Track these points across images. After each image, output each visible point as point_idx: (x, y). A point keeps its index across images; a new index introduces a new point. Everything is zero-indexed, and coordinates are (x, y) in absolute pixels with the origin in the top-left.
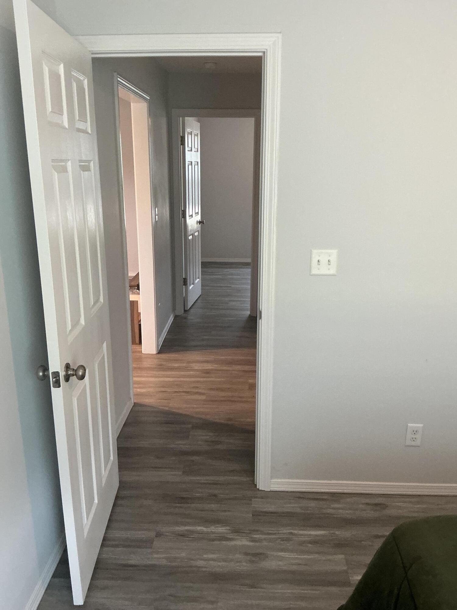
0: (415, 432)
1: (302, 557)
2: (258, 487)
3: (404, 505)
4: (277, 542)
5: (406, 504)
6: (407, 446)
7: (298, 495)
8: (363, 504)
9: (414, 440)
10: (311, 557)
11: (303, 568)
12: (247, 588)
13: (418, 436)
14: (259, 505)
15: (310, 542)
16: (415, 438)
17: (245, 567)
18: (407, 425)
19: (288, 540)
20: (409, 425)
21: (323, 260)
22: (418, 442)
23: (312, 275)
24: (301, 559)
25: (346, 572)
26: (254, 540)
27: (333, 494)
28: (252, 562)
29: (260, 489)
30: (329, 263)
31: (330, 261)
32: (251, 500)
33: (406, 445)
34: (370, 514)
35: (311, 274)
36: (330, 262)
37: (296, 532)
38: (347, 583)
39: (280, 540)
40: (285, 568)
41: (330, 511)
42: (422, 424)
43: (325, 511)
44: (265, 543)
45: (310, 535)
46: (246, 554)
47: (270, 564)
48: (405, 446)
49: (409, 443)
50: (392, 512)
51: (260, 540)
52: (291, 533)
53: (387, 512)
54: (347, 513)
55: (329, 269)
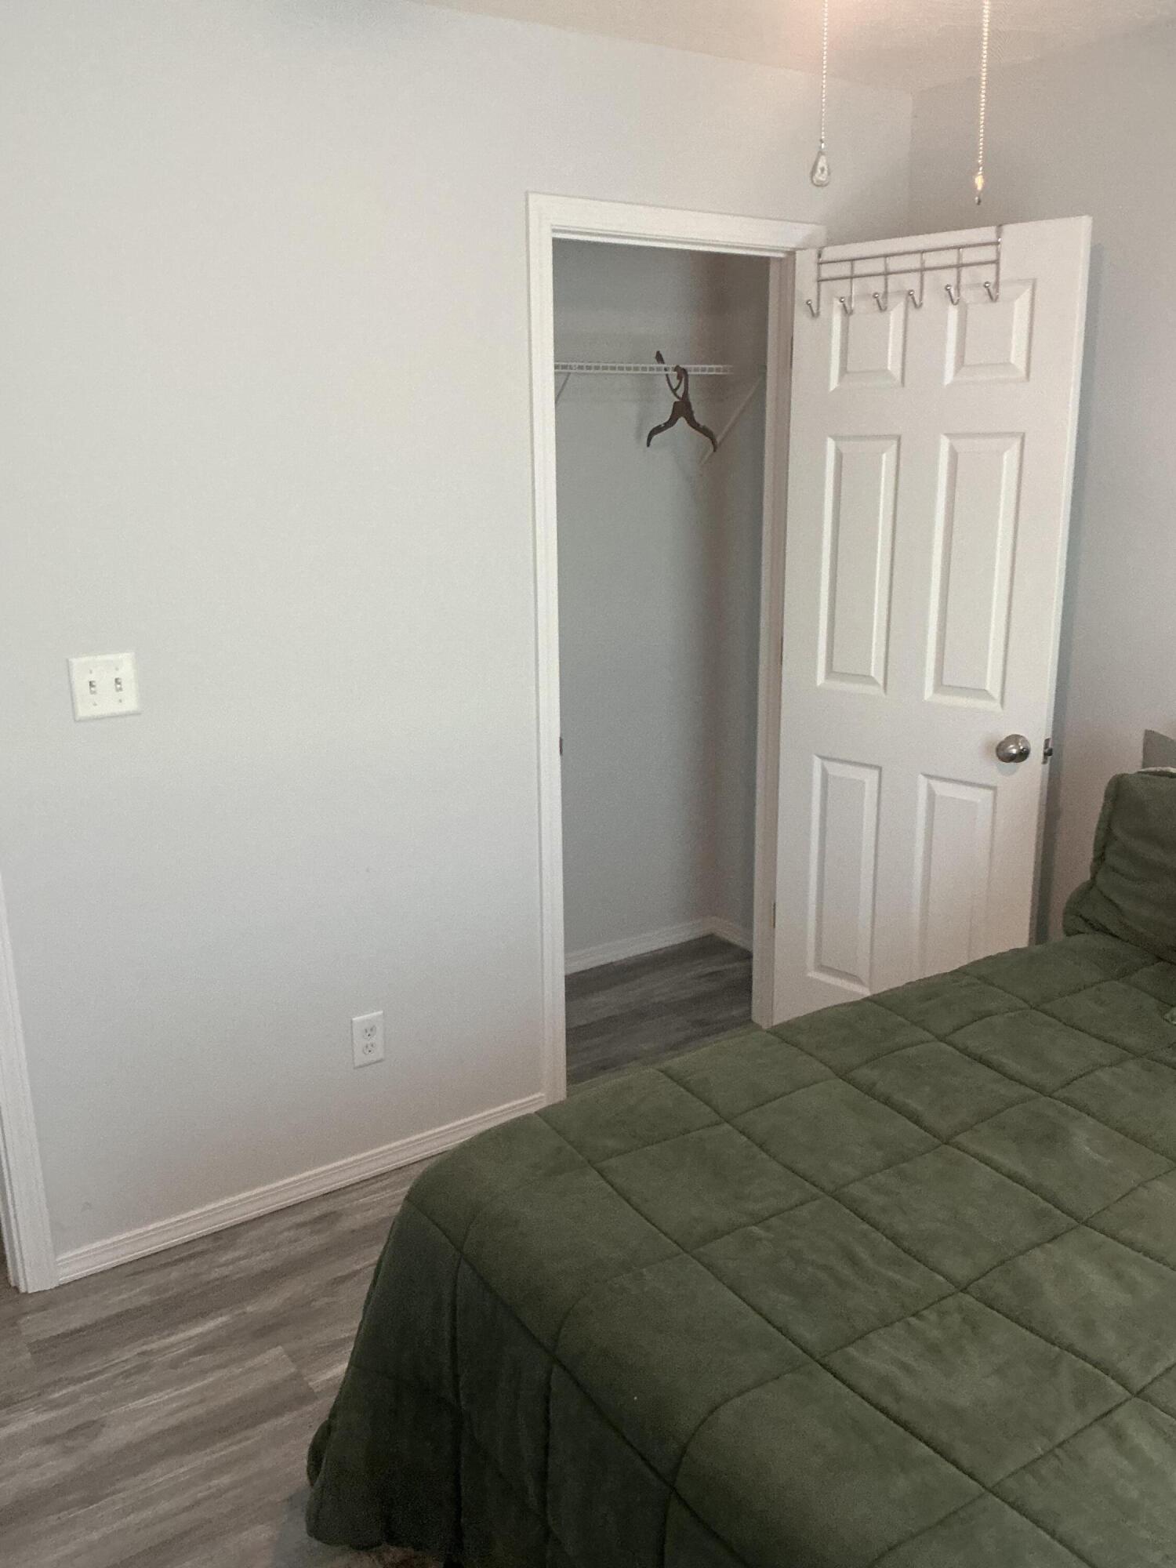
0: (370, 1031)
1: (188, 1389)
2: (23, 1290)
3: (376, 1198)
4: (117, 1383)
5: (377, 1195)
6: (360, 1067)
7: (129, 1269)
8: (289, 1229)
9: (369, 1049)
10: (210, 1379)
11: (199, 1411)
12: (79, 1510)
13: (378, 1039)
14: (39, 1327)
15: (198, 1352)
16: (372, 1045)
17: (55, 1467)
18: (352, 1022)
19: (141, 1369)
20: (354, 1019)
21: (105, 682)
22: (378, 1053)
23: (80, 721)
24: (188, 1394)
25: (297, 1376)
26: (55, 1405)
27: (216, 1235)
28: (68, 1451)
29: (30, 1292)
30: (119, 686)
31: (119, 681)
32: (14, 1324)
33: (357, 1064)
34: (312, 1242)
35: (77, 719)
36: (120, 684)
37: (154, 1346)
38: (308, 1397)
39: (121, 1377)
40: (155, 1429)
41: (216, 1274)
42: (379, 1010)
43: (205, 1278)
44: (86, 1400)
45: (190, 1338)
46: (48, 1441)
47: (116, 1436)
48: (355, 1068)
49: (360, 1058)
50: (357, 1220)
51: (74, 1398)
52: (143, 1353)
53: (346, 1224)
54: (262, 1261)
55: (120, 701)
